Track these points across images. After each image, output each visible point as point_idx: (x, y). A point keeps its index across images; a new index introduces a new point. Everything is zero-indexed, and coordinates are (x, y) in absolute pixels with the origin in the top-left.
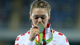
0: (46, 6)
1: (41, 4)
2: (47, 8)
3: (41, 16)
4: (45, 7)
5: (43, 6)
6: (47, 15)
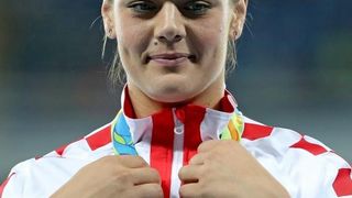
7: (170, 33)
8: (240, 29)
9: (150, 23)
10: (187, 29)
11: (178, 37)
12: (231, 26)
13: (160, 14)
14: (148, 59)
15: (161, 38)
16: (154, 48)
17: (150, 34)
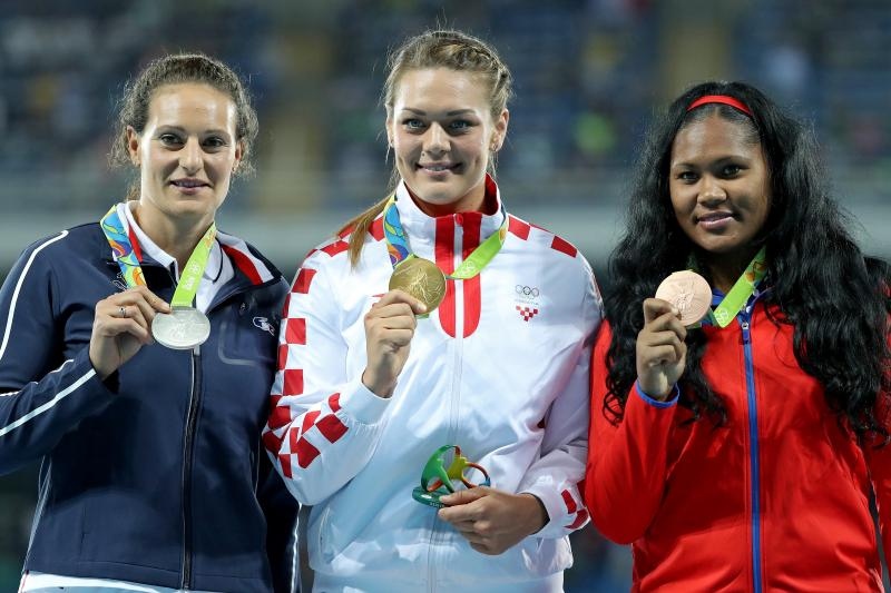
0: (478, 61)
1: (451, 50)
2: (484, 76)
3: (445, 118)
4: (473, 64)
5: (461, 62)
6: (482, 114)
7: (436, 148)
8: (501, 143)
9: (421, 138)
10: (451, 144)
11: (443, 152)
12: (492, 141)
13: (429, 131)
14: (418, 167)
15: (429, 152)
16: (425, 160)
17: (419, 148)
